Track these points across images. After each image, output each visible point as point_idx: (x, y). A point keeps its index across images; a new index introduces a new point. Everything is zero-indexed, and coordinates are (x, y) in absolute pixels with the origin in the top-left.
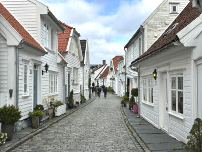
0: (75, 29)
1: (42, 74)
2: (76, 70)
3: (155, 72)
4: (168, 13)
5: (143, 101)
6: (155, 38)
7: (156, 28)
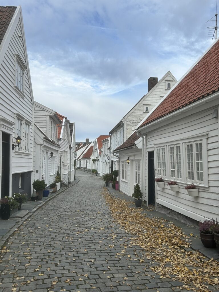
0: (66, 118)
1: (49, 159)
2: (65, 153)
3: (128, 159)
4: (142, 112)
5: (121, 179)
6: (133, 131)
7: (133, 123)
